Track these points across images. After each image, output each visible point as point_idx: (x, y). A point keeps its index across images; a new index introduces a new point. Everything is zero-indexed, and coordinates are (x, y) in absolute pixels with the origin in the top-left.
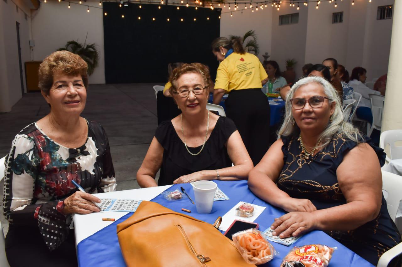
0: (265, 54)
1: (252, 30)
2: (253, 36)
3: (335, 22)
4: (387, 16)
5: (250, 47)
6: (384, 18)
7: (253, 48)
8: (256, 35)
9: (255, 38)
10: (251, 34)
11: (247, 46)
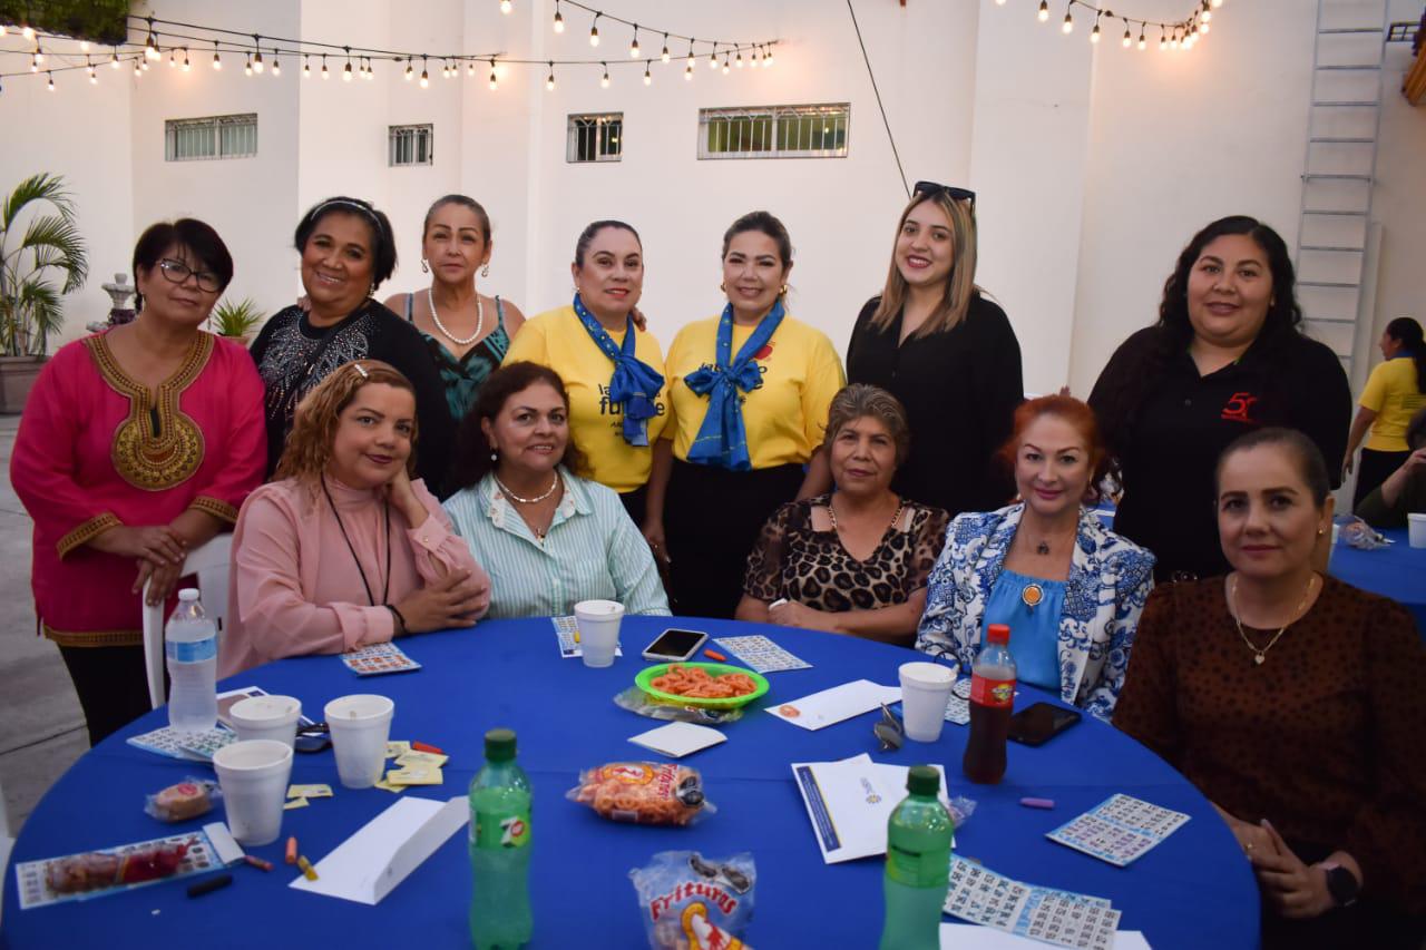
0: (112, 281)
1: (46, 175)
2: (54, 198)
3: (398, 161)
4: (603, 152)
5: (44, 248)
6: (592, 158)
7: (58, 254)
8: (67, 196)
9: (63, 210)
10: (44, 189)
11: (27, 243)
